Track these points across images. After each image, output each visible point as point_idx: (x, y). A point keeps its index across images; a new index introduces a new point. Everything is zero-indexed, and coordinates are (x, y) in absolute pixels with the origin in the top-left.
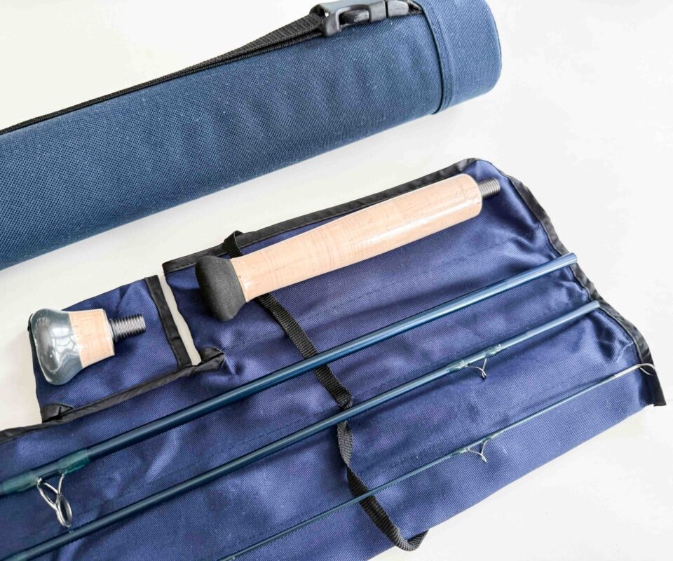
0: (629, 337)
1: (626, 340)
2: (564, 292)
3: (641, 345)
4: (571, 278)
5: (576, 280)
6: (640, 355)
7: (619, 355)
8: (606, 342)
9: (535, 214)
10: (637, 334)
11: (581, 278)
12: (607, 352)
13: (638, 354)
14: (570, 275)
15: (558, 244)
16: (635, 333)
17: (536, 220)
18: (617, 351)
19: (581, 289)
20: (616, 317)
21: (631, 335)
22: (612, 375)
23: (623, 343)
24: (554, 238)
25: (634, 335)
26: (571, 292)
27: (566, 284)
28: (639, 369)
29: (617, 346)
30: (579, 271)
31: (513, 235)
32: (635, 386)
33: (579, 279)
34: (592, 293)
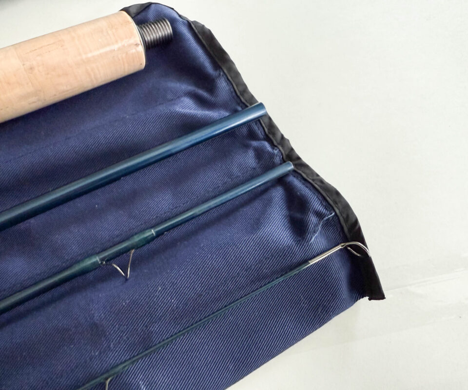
0: (329, 207)
1: (324, 211)
2: (251, 154)
3: (345, 216)
4: (261, 136)
5: (267, 139)
6: (346, 229)
7: (315, 232)
8: (298, 215)
9: (217, 60)
10: (340, 201)
11: (274, 134)
12: (299, 228)
13: (342, 228)
14: (260, 133)
15: (246, 95)
16: (337, 200)
17: (217, 66)
18: (311, 227)
19: (273, 149)
20: (313, 180)
21: (331, 203)
22: (306, 261)
23: (320, 215)
24: (241, 88)
25: (336, 203)
26: (259, 154)
27: (255, 143)
28: (346, 248)
29: (313, 219)
30: (272, 126)
31: (191, 88)
32: (341, 274)
33: (271, 136)
34: (287, 153)
